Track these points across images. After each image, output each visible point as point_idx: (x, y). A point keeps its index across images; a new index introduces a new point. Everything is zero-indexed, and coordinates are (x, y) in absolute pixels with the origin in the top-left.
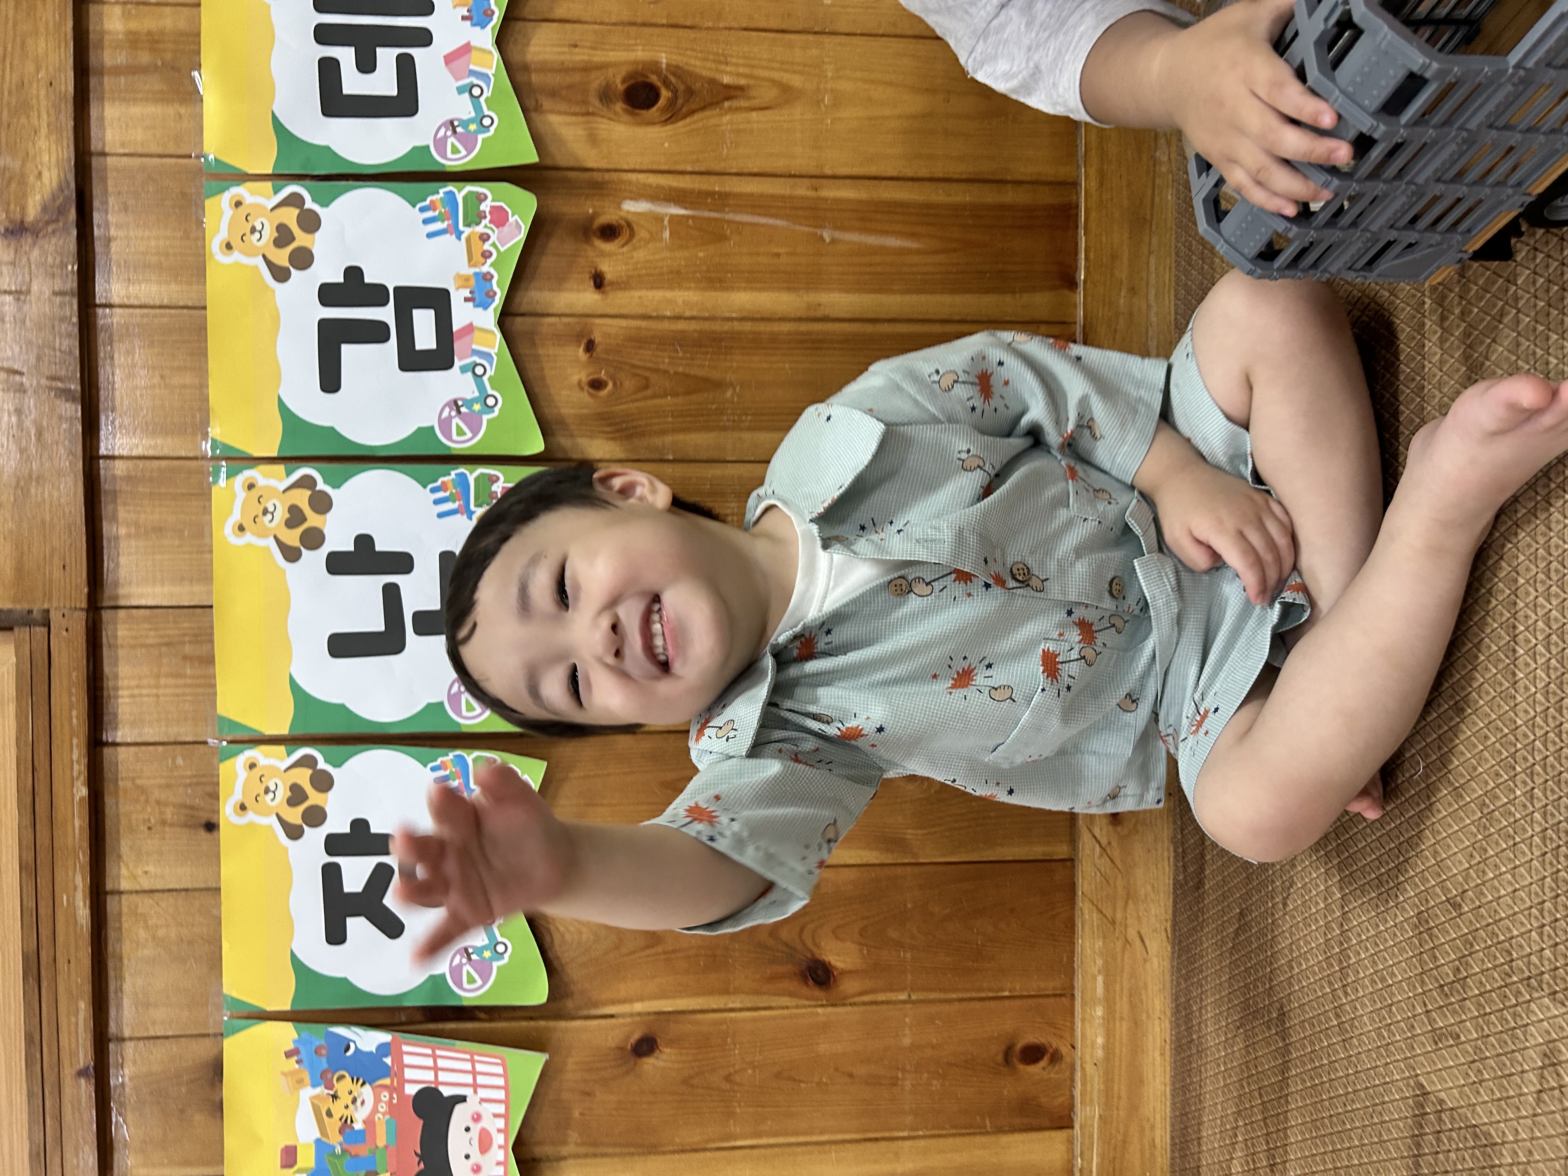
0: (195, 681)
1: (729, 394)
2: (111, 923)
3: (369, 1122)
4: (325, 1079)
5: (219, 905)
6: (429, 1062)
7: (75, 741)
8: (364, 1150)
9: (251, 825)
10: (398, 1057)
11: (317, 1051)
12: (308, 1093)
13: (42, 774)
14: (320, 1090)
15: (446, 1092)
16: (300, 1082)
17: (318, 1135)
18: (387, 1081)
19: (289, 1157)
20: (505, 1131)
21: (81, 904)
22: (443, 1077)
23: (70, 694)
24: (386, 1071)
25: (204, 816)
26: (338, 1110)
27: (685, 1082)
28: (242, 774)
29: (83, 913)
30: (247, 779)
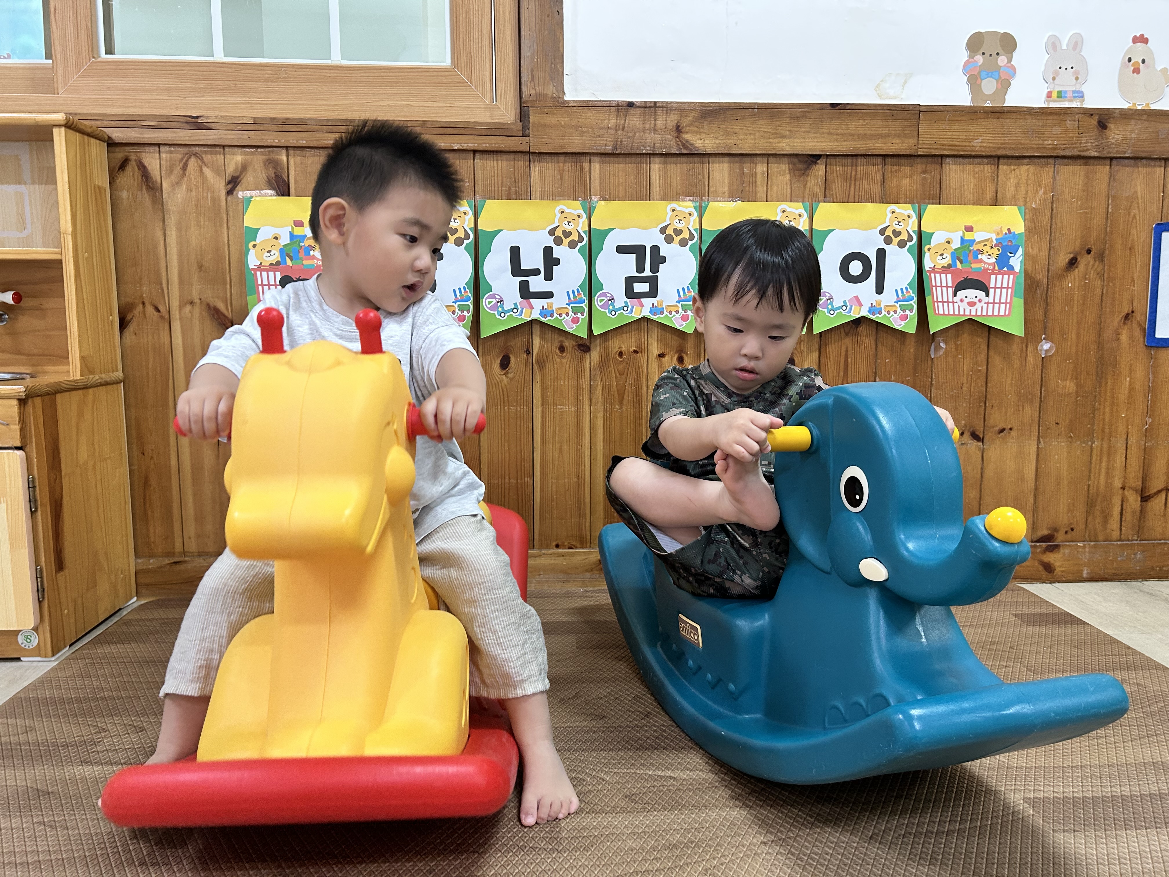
0: (500, 192)
1: (617, 407)
7: (476, 145)
8: (302, 255)
19: (299, 224)
23: (495, 144)
28: (462, 209)
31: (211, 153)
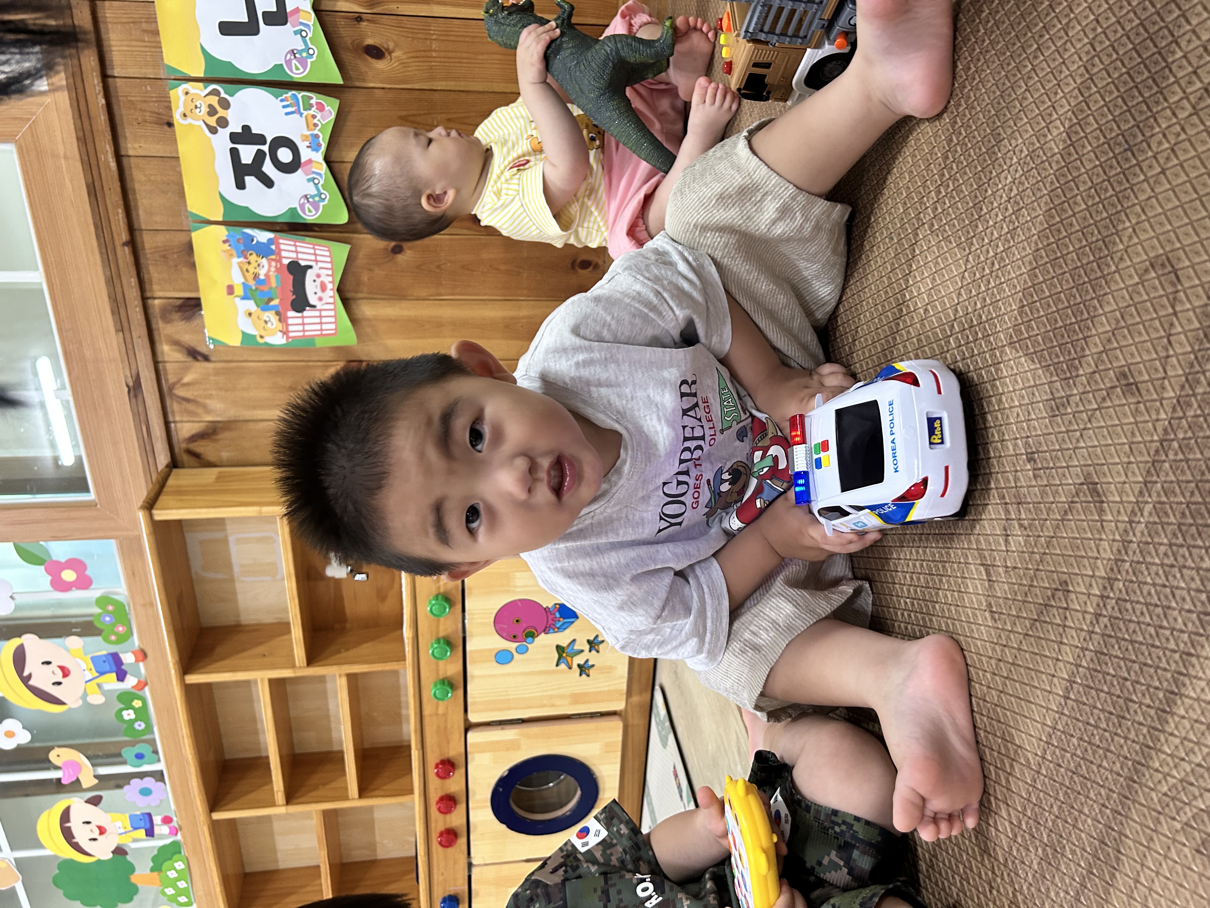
0: (151, 44)
2: (127, 172)
3: (267, 275)
4: (243, 254)
5: (180, 166)
6: (293, 249)
7: (94, 74)
8: (266, 288)
9: (190, 125)
10: (278, 245)
11: (238, 240)
12: (236, 260)
13: (80, 90)
14: (241, 259)
15: (303, 263)
16: (231, 255)
17: (243, 280)
18: (273, 257)
19: (230, 290)
20: (332, 282)
21: (111, 160)
22: (300, 256)
24: (272, 252)
25: (166, 119)
26: (251, 269)
27: (418, 267)
28: (182, 97)
29: (113, 165)
30: (185, 101)
31: (166, 374)
